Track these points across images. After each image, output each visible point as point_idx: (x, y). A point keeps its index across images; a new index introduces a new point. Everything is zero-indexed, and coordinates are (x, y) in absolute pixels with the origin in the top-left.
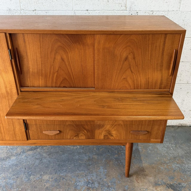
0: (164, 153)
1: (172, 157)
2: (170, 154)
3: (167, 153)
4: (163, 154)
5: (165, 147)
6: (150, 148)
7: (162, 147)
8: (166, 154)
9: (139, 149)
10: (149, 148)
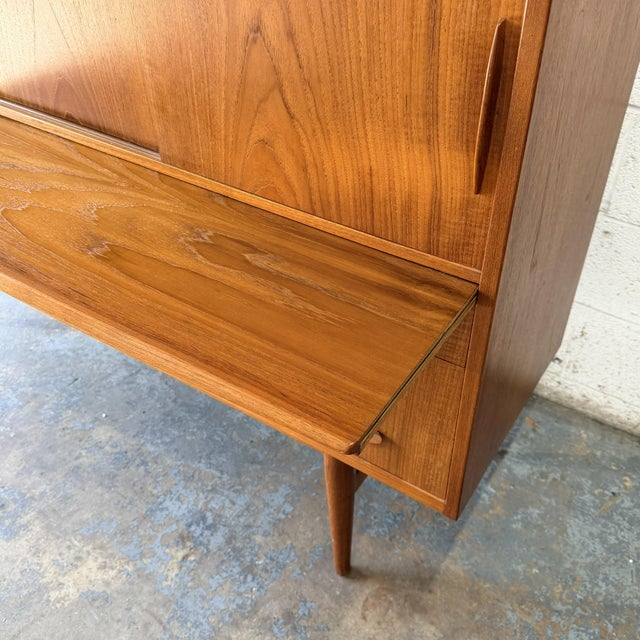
0: (574, 563)
1: (601, 598)
2: (606, 579)
3: (593, 568)
4: (568, 565)
5: (603, 542)
6: (535, 512)
7: (591, 534)
8: (582, 573)
9: (484, 495)
10: (531, 510)
